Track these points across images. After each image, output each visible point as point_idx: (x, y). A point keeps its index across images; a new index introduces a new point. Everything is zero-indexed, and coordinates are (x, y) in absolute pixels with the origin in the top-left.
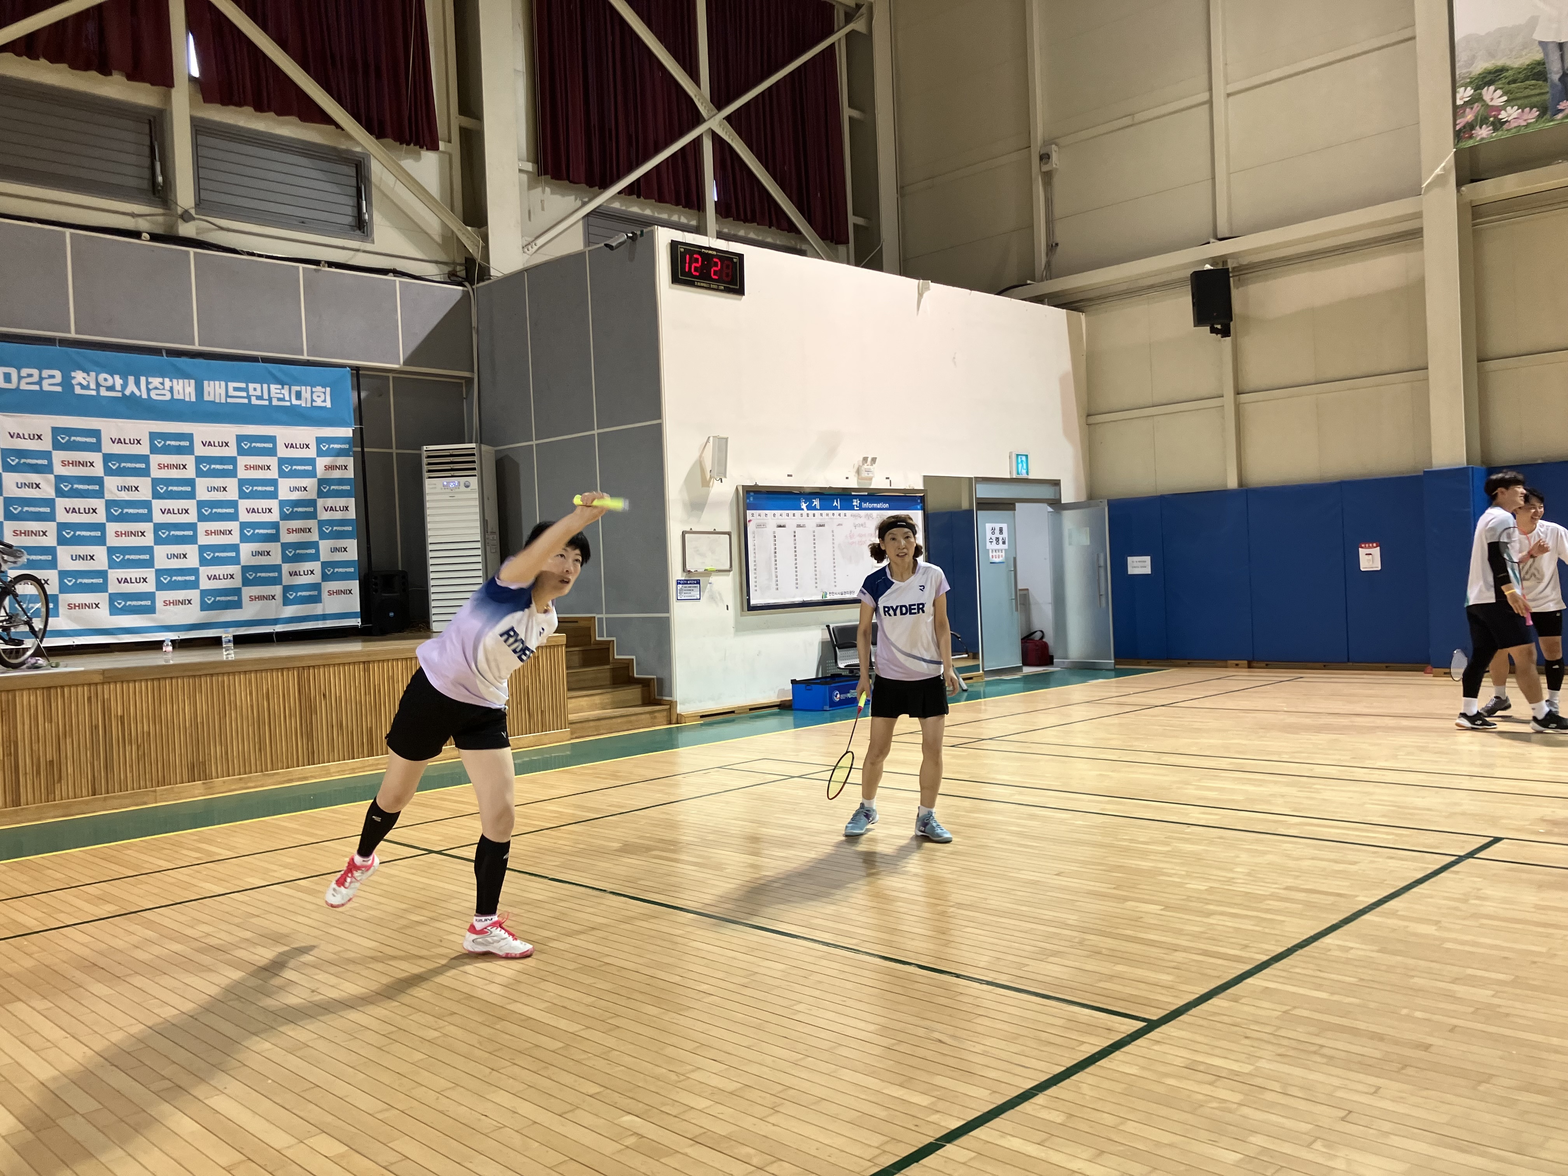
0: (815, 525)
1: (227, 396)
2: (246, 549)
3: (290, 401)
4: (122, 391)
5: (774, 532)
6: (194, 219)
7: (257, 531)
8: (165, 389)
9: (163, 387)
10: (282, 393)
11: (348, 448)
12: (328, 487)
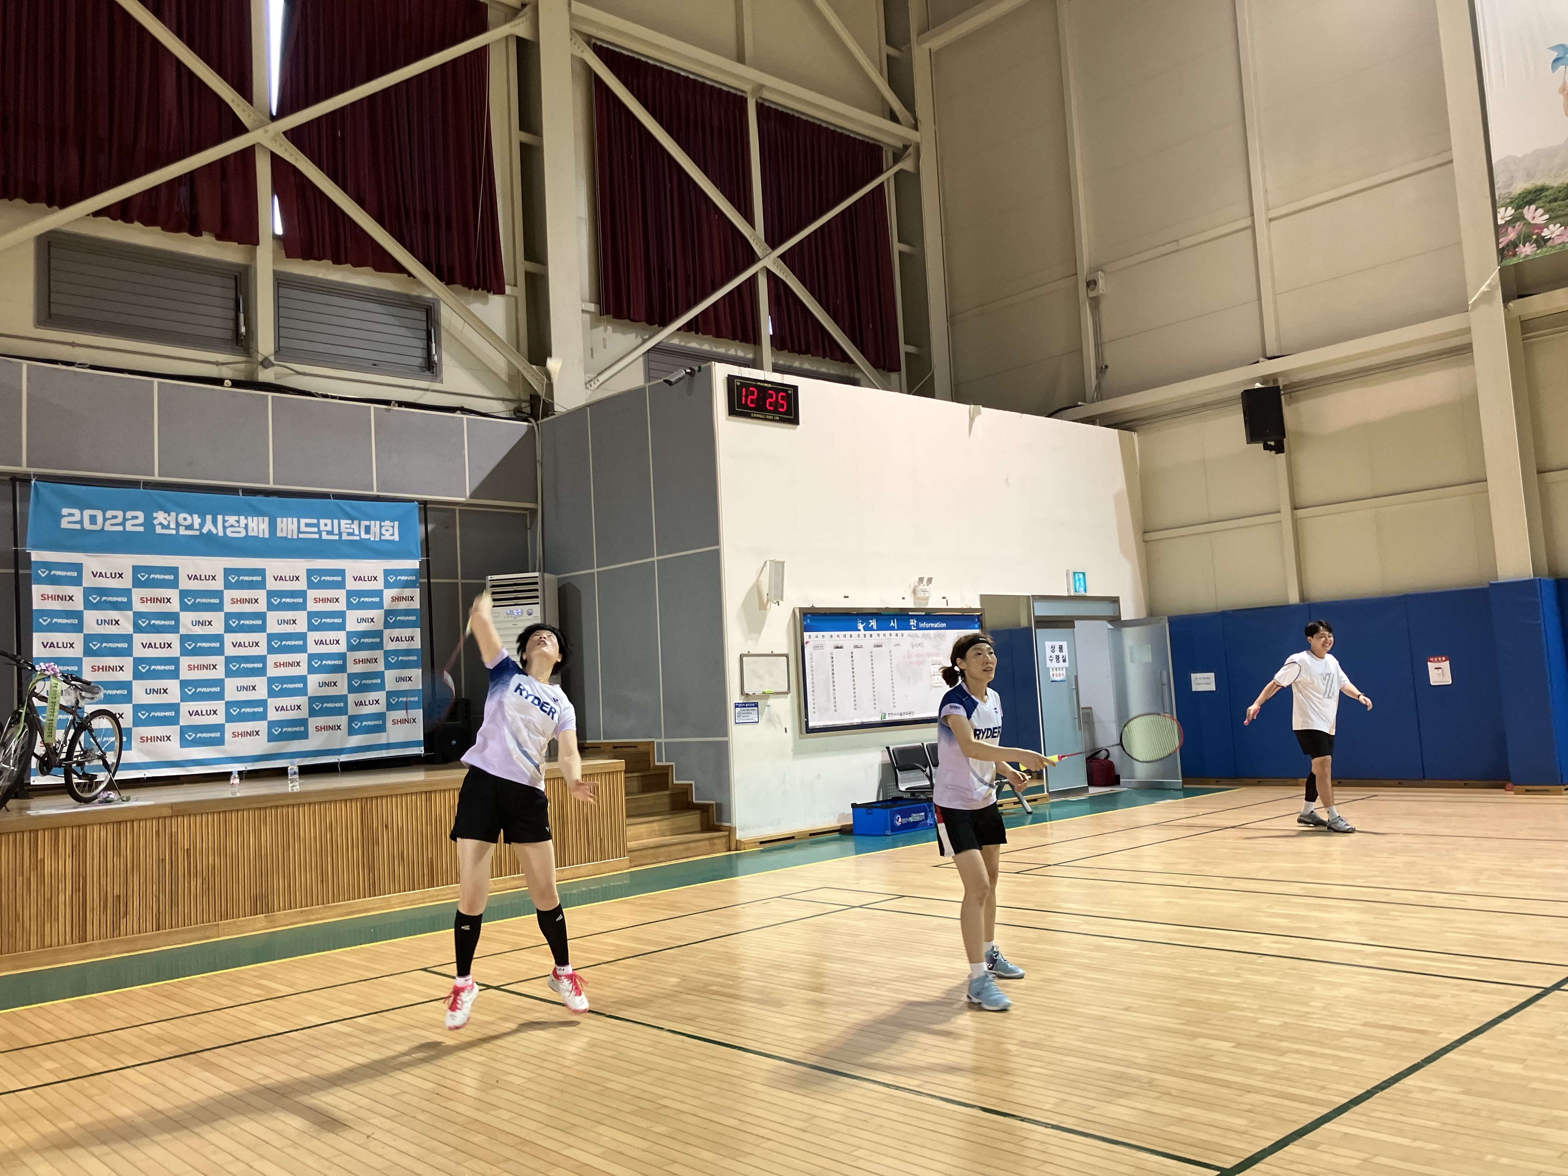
0: (873, 645)
1: (299, 532)
2: (313, 680)
3: (360, 535)
4: (200, 529)
5: (832, 654)
6: (273, 365)
7: (324, 662)
8: (240, 526)
9: (238, 524)
10: (352, 528)
11: (414, 579)
12: (394, 618)
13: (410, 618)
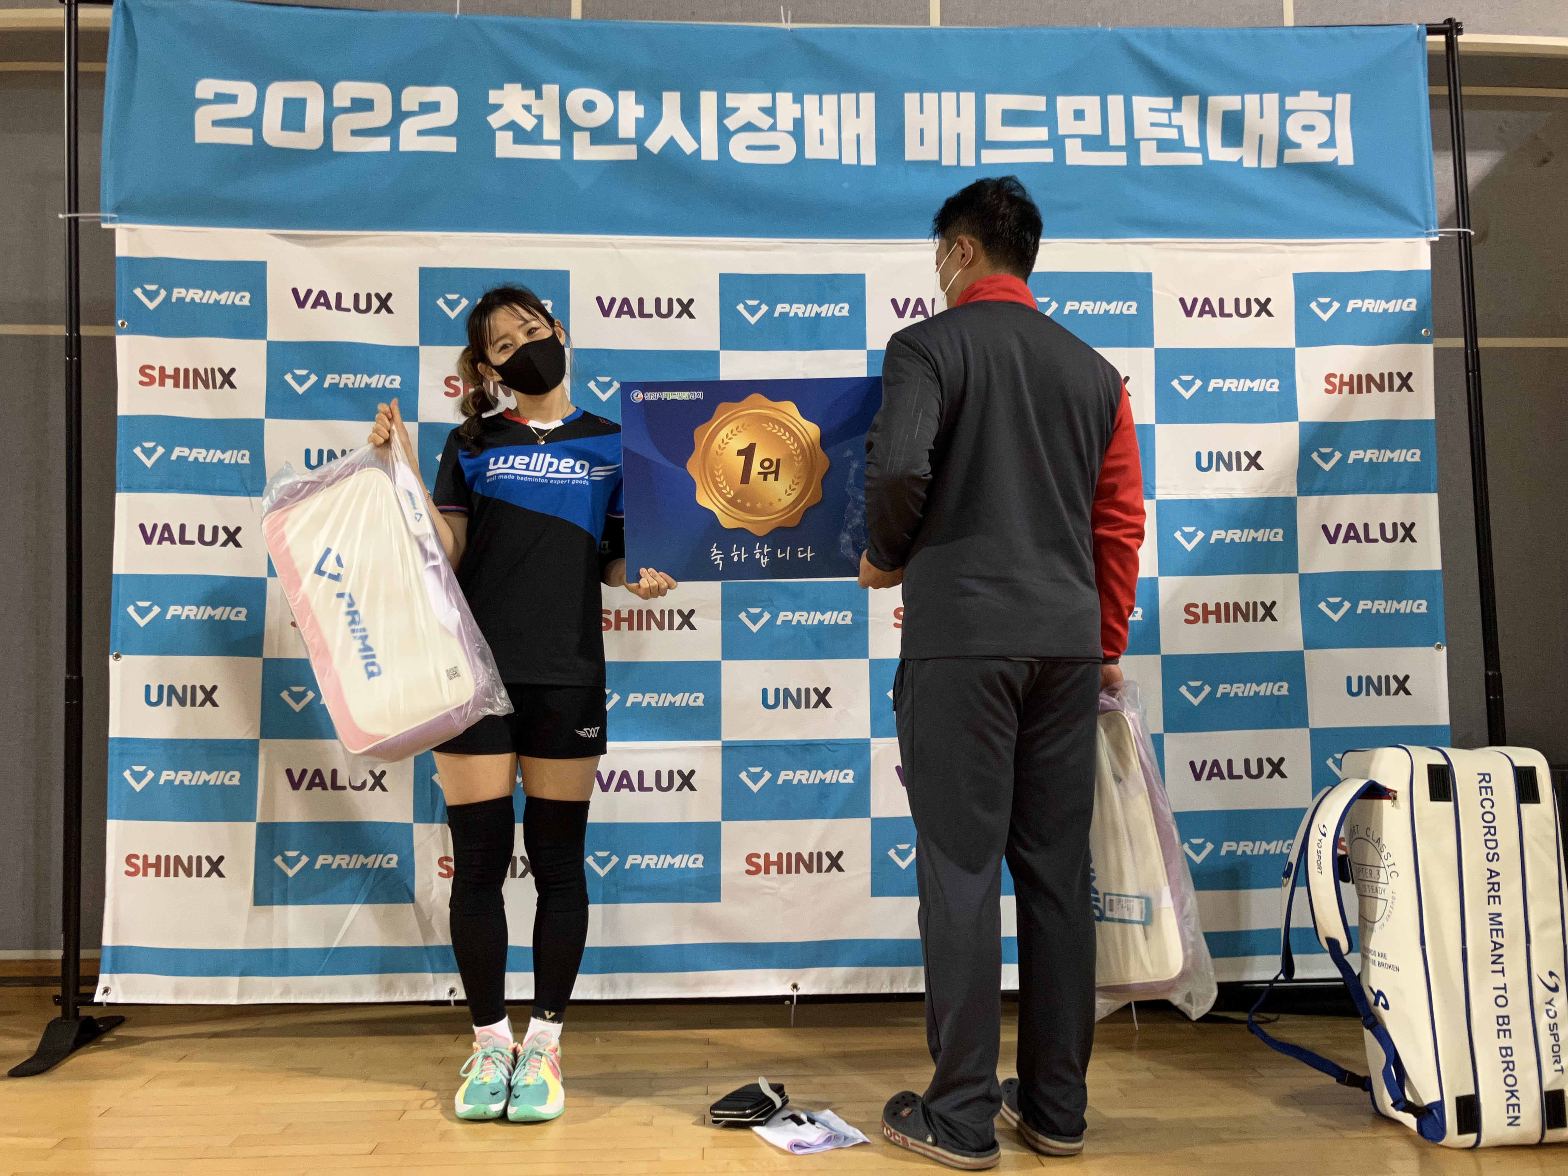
1: (982, 143)
3: (1203, 149)
4: (639, 140)
8: (778, 128)
9: (771, 121)
10: (1173, 123)
11: (1413, 308)
12: (1338, 455)
13: (1400, 456)
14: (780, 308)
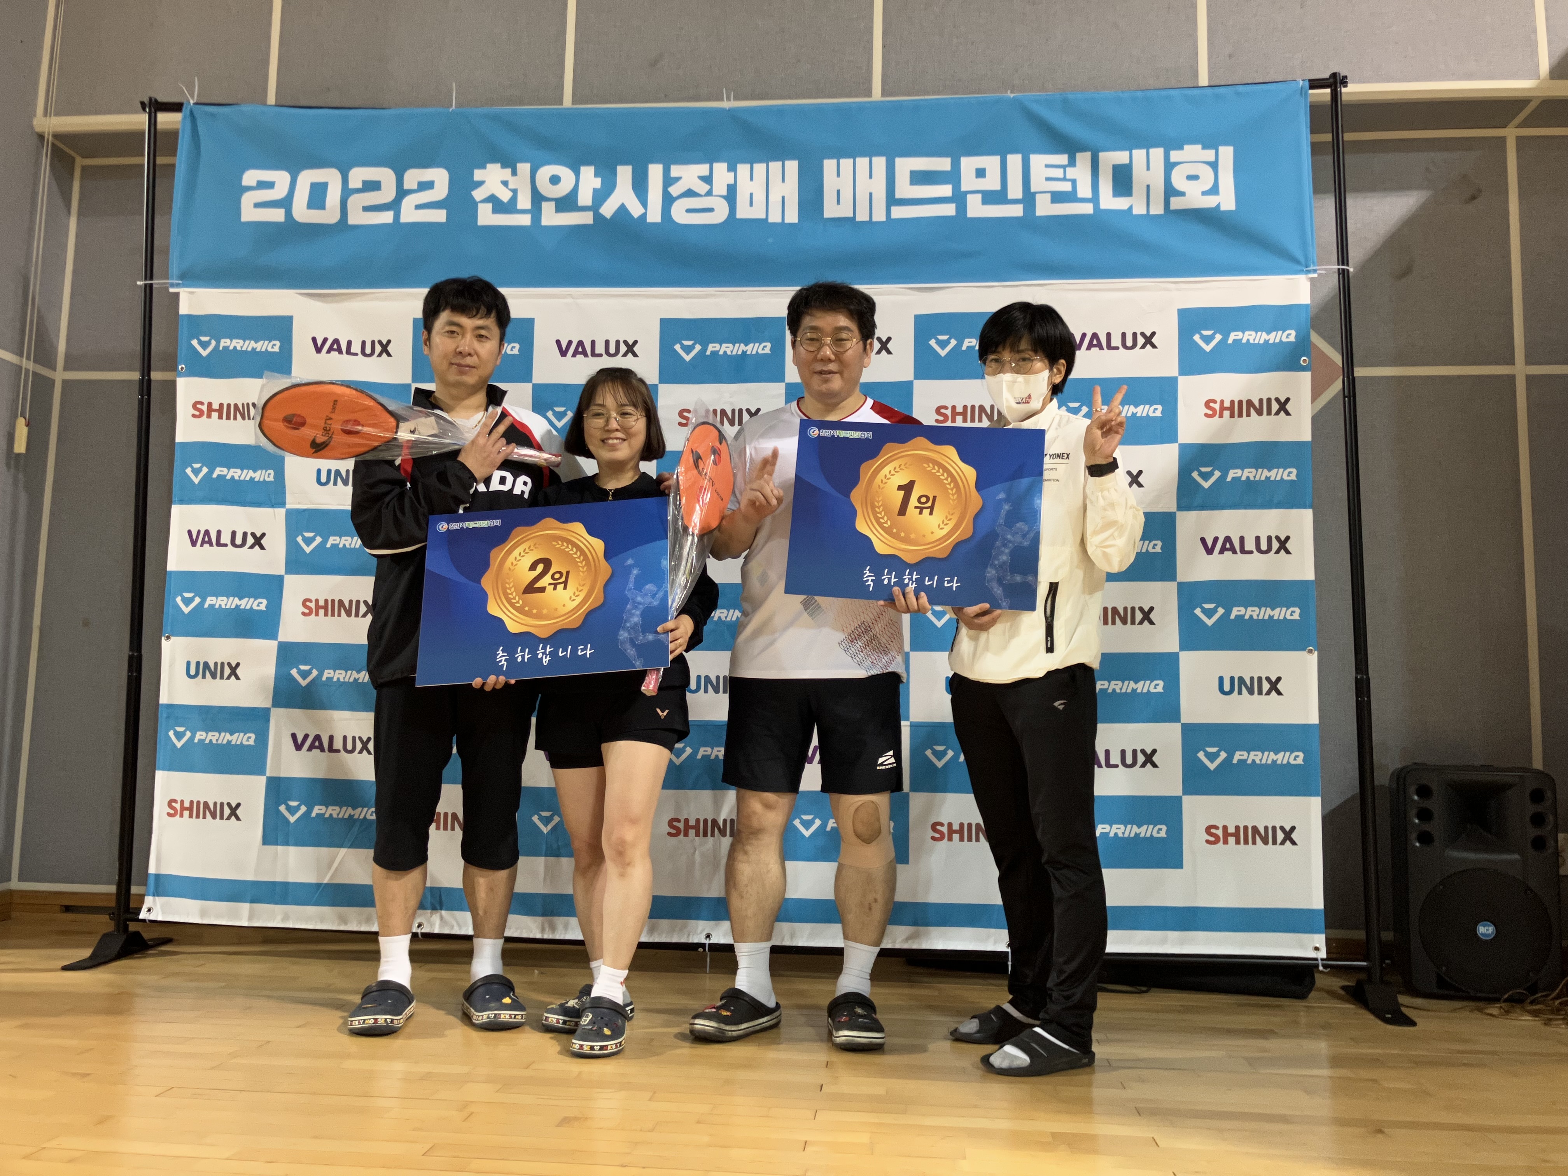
1: (892, 200)
3: (1095, 199)
4: (595, 208)
8: (714, 193)
9: (708, 187)
10: (1068, 177)
11: (1292, 339)
12: (1217, 474)
13: (1276, 474)
14: (712, 347)
